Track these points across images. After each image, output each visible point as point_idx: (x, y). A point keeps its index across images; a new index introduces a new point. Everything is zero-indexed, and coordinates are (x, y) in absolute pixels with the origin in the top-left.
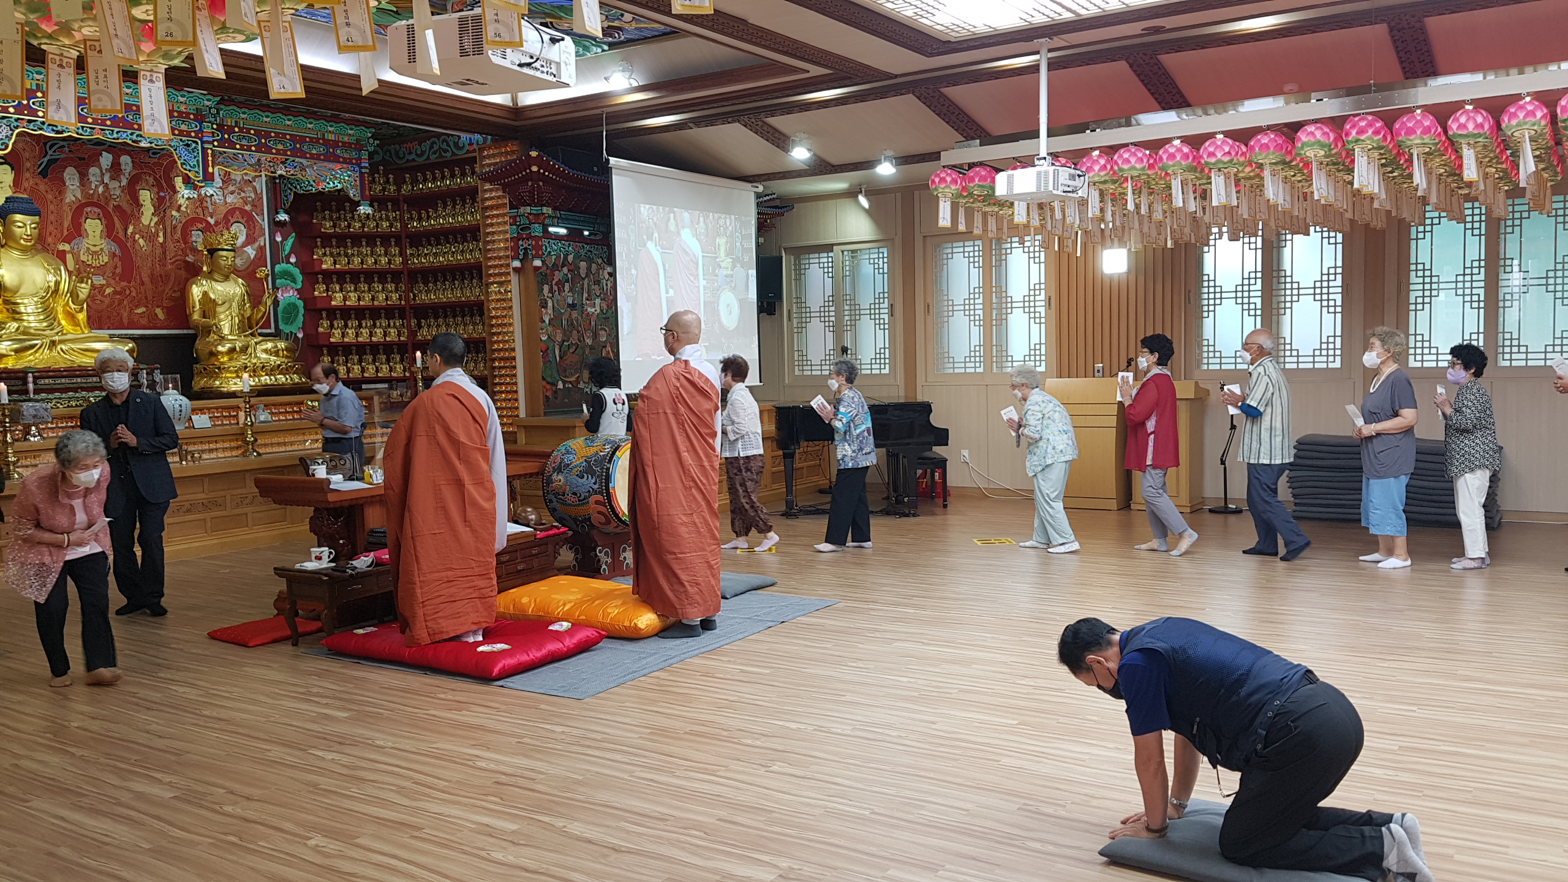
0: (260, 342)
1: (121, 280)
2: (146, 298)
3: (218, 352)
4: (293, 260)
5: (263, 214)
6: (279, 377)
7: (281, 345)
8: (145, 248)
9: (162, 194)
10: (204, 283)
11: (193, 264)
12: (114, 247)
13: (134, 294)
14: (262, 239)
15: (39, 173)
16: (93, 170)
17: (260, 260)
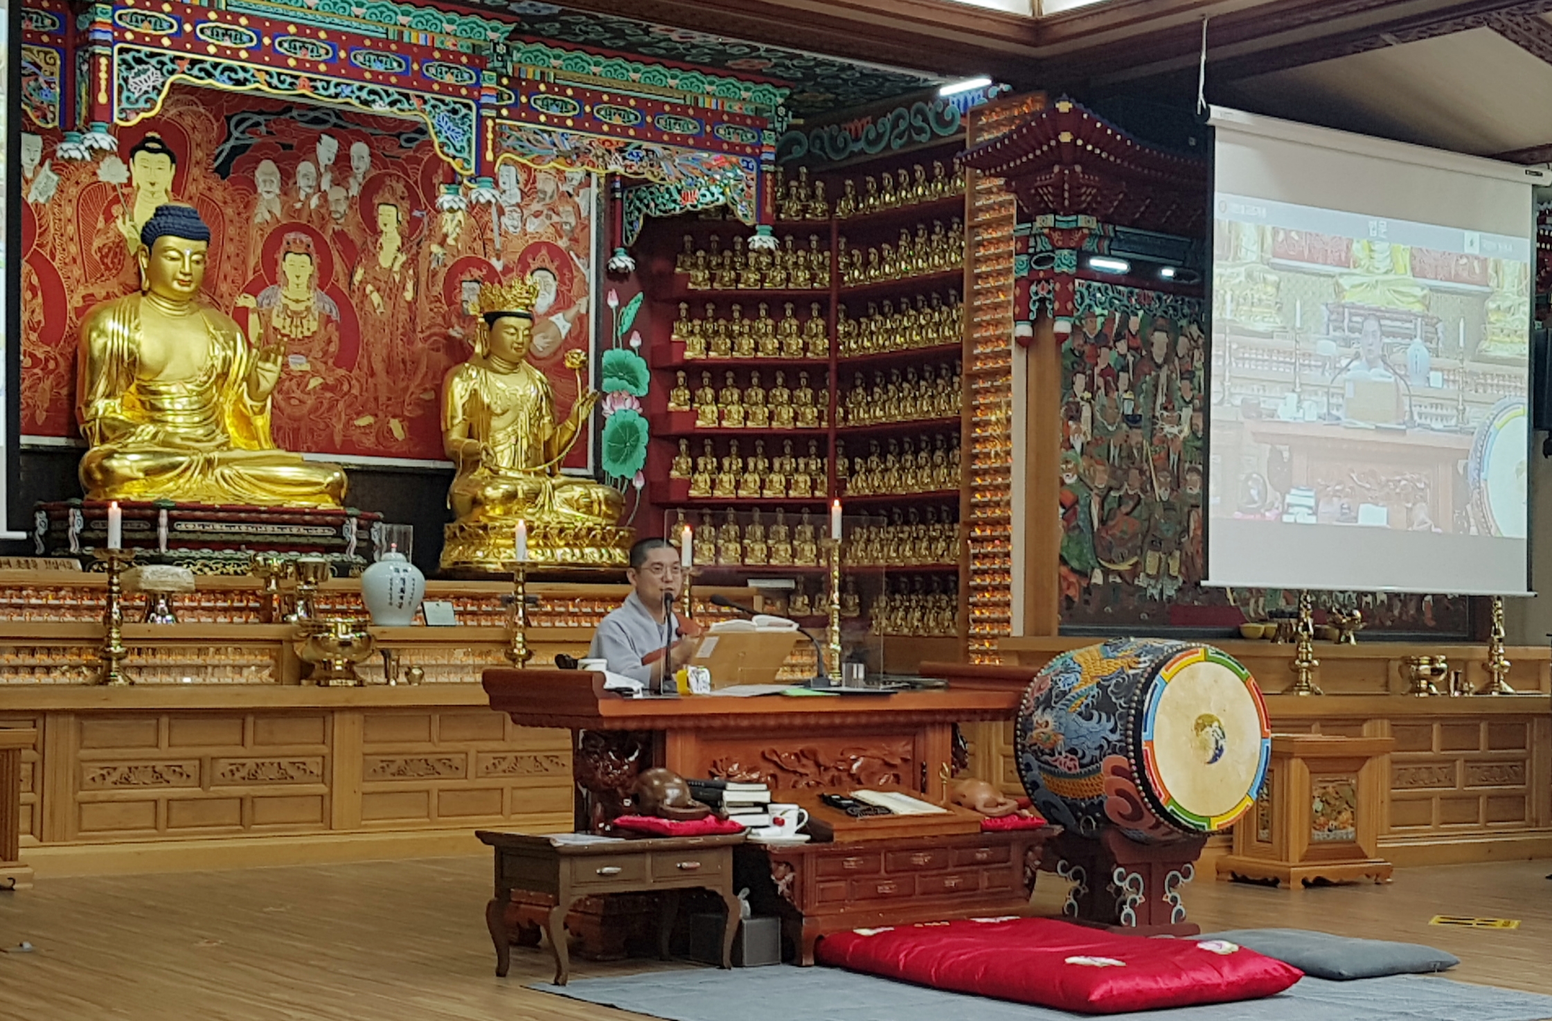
0: (561, 486)
1: (337, 364)
2: (376, 399)
3: (486, 498)
4: (635, 342)
5: (588, 255)
6: (587, 550)
7: (599, 492)
8: (381, 309)
9: (417, 213)
10: (474, 374)
11: (461, 342)
12: (330, 306)
13: (355, 391)
14: (583, 301)
15: (217, 170)
16: (305, 167)
17: (577, 338)
